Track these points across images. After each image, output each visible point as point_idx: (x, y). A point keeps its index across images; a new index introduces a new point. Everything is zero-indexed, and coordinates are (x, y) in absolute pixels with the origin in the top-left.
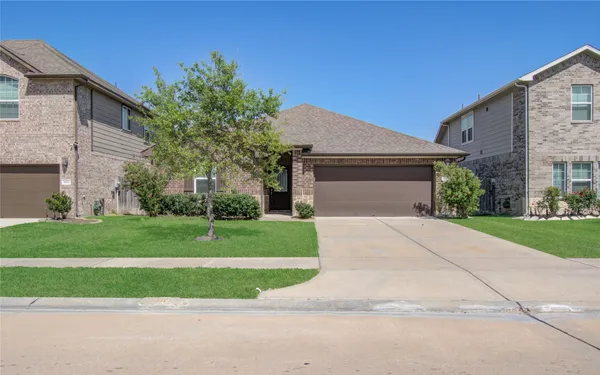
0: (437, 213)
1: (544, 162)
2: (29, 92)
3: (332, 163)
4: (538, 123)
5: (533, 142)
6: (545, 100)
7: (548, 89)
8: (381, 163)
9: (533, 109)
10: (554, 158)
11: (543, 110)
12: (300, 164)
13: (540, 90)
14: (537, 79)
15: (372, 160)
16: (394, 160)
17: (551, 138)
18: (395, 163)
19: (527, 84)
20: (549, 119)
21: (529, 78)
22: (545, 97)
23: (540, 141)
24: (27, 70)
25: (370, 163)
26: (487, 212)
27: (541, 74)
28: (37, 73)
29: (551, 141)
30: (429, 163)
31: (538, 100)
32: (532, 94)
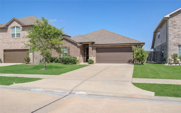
0: (135, 63)
1: (175, 45)
2: (22, 30)
3: (101, 47)
4: (172, 31)
5: (170, 38)
6: (174, 23)
7: (176, 19)
8: (116, 47)
9: (170, 26)
10: (178, 43)
11: (174, 27)
12: (91, 48)
13: (173, 20)
14: (172, 16)
15: (113, 46)
16: (120, 46)
17: (177, 36)
18: (121, 47)
19: (168, 18)
20: (177, 30)
21: (168, 16)
22: (175, 22)
23: (173, 38)
24: (22, 24)
25: (113, 47)
26: (160, 62)
27: (173, 14)
28: (24, 25)
29: (177, 38)
30: (130, 46)
31: (172, 23)
32: (170, 22)
